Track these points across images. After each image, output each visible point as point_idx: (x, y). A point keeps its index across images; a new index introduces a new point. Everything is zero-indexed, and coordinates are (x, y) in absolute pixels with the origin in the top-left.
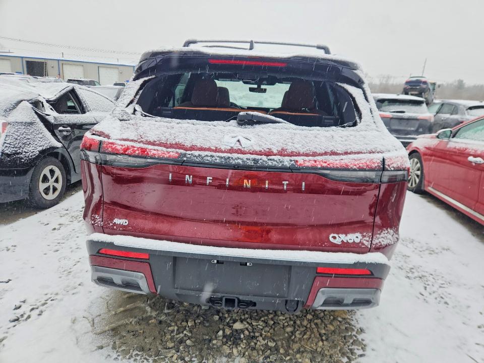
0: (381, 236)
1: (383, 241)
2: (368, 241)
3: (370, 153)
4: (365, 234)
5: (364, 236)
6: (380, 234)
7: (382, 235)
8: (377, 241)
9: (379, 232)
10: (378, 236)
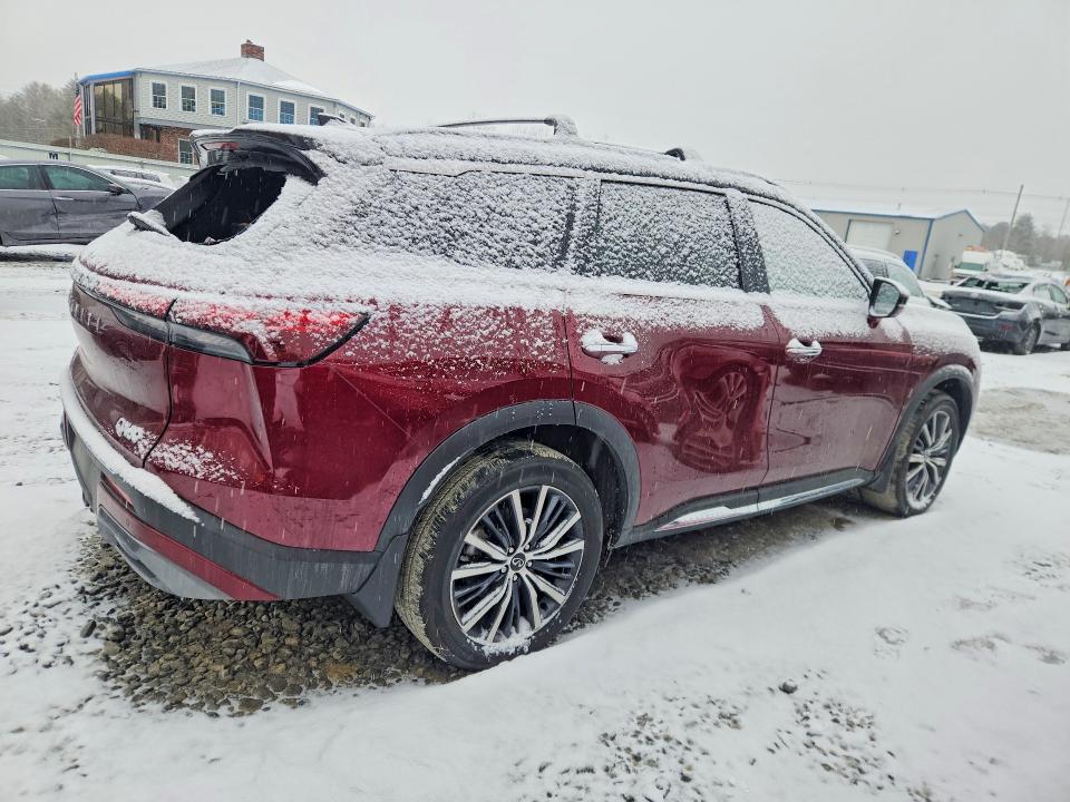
0: (172, 449)
1: (171, 460)
2: (145, 447)
3: (170, 287)
4: (148, 433)
5: (146, 437)
6: (172, 445)
7: (176, 449)
8: (159, 454)
9: (171, 441)
10: (166, 446)
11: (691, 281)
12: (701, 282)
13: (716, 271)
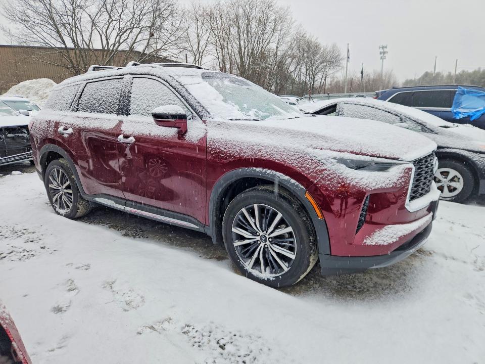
11: (101, 112)
12: (104, 112)
13: (109, 108)
